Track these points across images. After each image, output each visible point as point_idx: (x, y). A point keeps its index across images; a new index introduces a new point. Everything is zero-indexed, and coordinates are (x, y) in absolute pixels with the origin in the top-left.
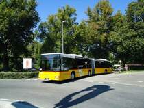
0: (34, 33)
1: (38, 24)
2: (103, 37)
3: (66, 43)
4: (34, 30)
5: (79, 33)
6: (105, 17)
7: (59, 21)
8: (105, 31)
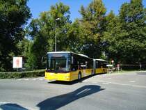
0: (25, 30)
1: (29, 21)
2: (96, 37)
3: (59, 41)
4: (25, 27)
5: (73, 32)
6: (98, 16)
7: (52, 18)
8: (98, 31)
